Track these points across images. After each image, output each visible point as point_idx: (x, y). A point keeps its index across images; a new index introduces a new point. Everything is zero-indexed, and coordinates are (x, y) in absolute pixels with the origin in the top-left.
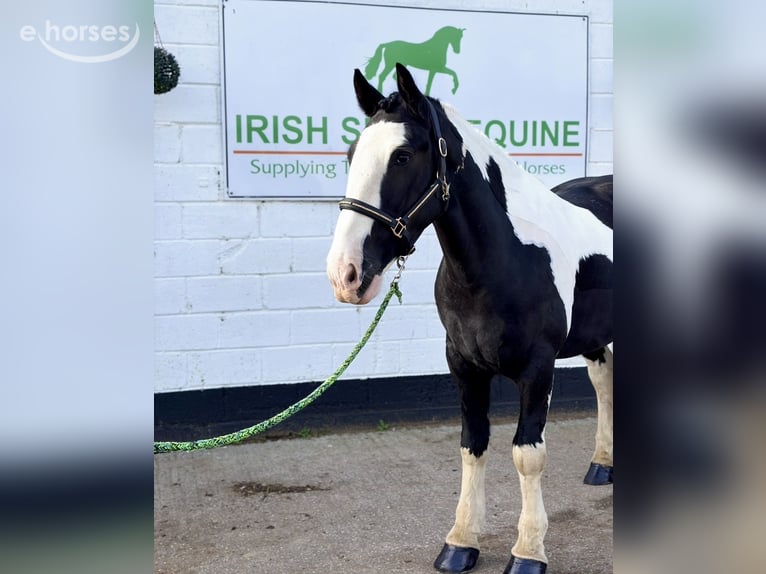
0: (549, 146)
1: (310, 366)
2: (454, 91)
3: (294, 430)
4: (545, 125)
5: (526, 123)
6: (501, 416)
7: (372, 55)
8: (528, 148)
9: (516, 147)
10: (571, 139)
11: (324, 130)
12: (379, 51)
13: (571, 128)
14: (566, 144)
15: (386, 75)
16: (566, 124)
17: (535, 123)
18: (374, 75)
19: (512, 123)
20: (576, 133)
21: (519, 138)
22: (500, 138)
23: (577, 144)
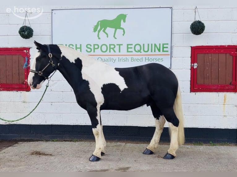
0: (157, 52)
1: (77, 120)
2: (123, 35)
3: (72, 139)
4: (155, 45)
5: (148, 45)
6: (139, 141)
7: (96, 24)
8: (149, 53)
9: (145, 53)
10: (165, 49)
11: (80, 48)
12: (98, 23)
13: (165, 46)
14: (163, 51)
15: (101, 30)
16: (163, 44)
17: (152, 44)
18: (97, 31)
19: (144, 45)
20: (167, 47)
21: (146, 50)
22: (139, 50)
23: (168, 51)
